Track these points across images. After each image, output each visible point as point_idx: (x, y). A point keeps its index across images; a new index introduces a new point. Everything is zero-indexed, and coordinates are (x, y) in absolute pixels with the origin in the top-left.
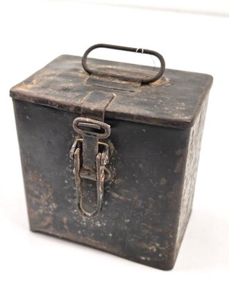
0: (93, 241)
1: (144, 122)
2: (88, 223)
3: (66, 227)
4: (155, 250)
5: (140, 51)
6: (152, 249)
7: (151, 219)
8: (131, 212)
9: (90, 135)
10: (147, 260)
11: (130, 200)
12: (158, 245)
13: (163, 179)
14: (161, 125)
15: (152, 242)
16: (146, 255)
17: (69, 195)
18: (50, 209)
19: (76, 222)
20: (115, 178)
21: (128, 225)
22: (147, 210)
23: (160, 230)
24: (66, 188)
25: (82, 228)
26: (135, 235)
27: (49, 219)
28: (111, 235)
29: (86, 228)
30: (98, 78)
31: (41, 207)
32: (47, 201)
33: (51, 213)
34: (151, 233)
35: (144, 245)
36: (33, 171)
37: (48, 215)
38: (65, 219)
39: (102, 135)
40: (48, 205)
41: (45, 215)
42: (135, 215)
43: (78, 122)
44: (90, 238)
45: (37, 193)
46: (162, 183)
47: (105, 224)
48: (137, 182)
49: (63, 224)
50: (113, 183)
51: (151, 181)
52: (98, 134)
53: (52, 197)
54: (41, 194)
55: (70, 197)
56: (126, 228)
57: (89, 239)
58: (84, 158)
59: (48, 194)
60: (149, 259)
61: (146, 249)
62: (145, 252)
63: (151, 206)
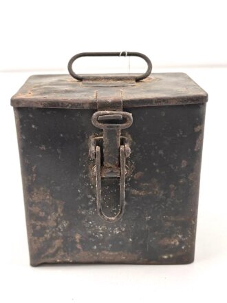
0: (111, 253)
1: (163, 104)
2: (105, 233)
3: (79, 246)
4: (178, 243)
5: (123, 54)
6: (175, 243)
7: (172, 209)
8: (153, 206)
9: (112, 127)
10: (169, 257)
11: (150, 193)
12: (180, 236)
13: (183, 161)
14: (181, 103)
15: (175, 235)
16: (168, 252)
17: (83, 205)
18: (60, 229)
19: (91, 236)
20: (134, 173)
21: (149, 222)
22: (168, 199)
23: (183, 219)
24: (79, 198)
25: (97, 241)
26: (156, 233)
27: (58, 243)
28: (131, 240)
29: (102, 240)
30: (91, 82)
31: (48, 231)
32: (56, 221)
33: (60, 234)
34: (173, 225)
35: (166, 241)
36: (38, 189)
37: (57, 238)
38: (78, 237)
39: (124, 125)
40: (56, 227)
41: (52, 239)
42: (156, 208)
43: (98, 115)
44: (107, 250)
45: (42, 214)
46: (183, 166)
47: (124, 229)
48: (158, 171)
49: (76, 243)
50: (132, 178)
51: (172, 166)
52: (120, 125)
53: (61, 215)
54: (47, 214)
55: (83, 208)
56: (147, 227)
57: (106, 253)
58: (105, 155)
59: (56, 211)
60: (171, 256)
61: (169, 245)
62: (168, 249)
63: (173, 194)
